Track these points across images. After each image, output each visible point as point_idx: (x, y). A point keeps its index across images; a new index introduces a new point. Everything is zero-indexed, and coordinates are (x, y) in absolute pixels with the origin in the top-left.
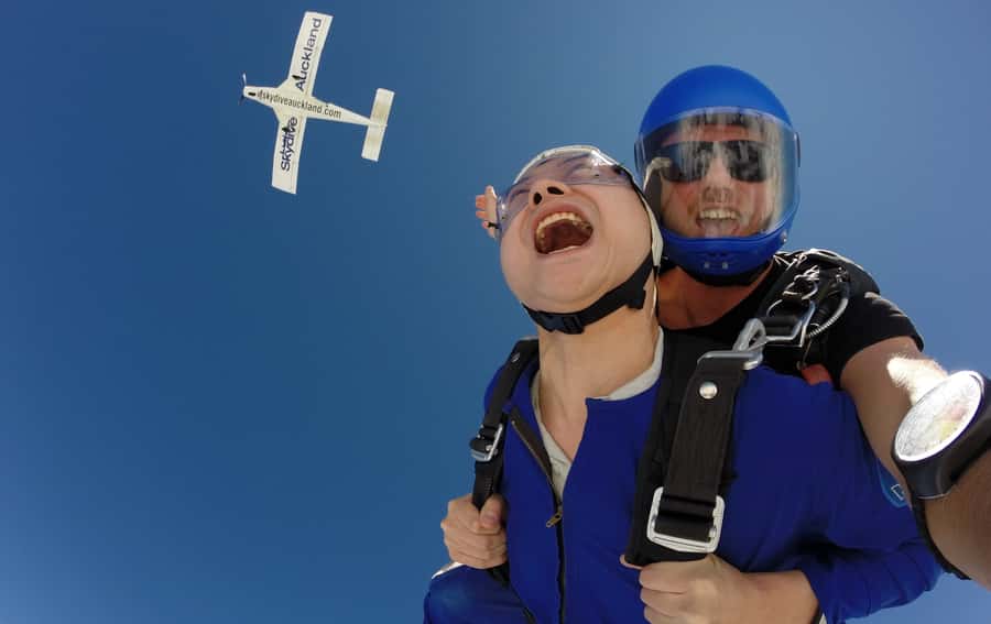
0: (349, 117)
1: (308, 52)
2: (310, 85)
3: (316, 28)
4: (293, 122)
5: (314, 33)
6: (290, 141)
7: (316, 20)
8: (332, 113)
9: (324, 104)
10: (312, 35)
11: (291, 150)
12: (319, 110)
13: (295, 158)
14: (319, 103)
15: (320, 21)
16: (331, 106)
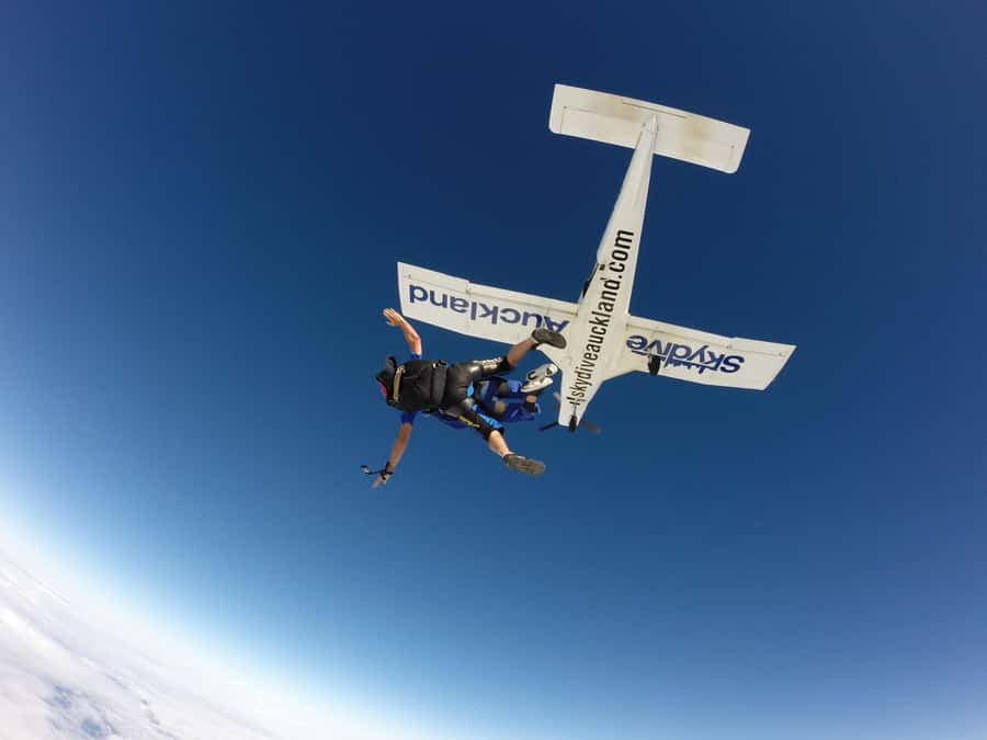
0: (630, 210)
1: (480, 311)
2: (555, 309)
3: (428, 296)
4: (639, 344)
5: (439, 299)
6: (681, 352)
7: (413, 297)
8: (620, 254)
9: (598, 274)
10: (444, 304)
11: (701, 352)
12: (612, 287)
13: (719, 344)
14: (596, 286)
15: (412, 288)
16: (605, 252)
